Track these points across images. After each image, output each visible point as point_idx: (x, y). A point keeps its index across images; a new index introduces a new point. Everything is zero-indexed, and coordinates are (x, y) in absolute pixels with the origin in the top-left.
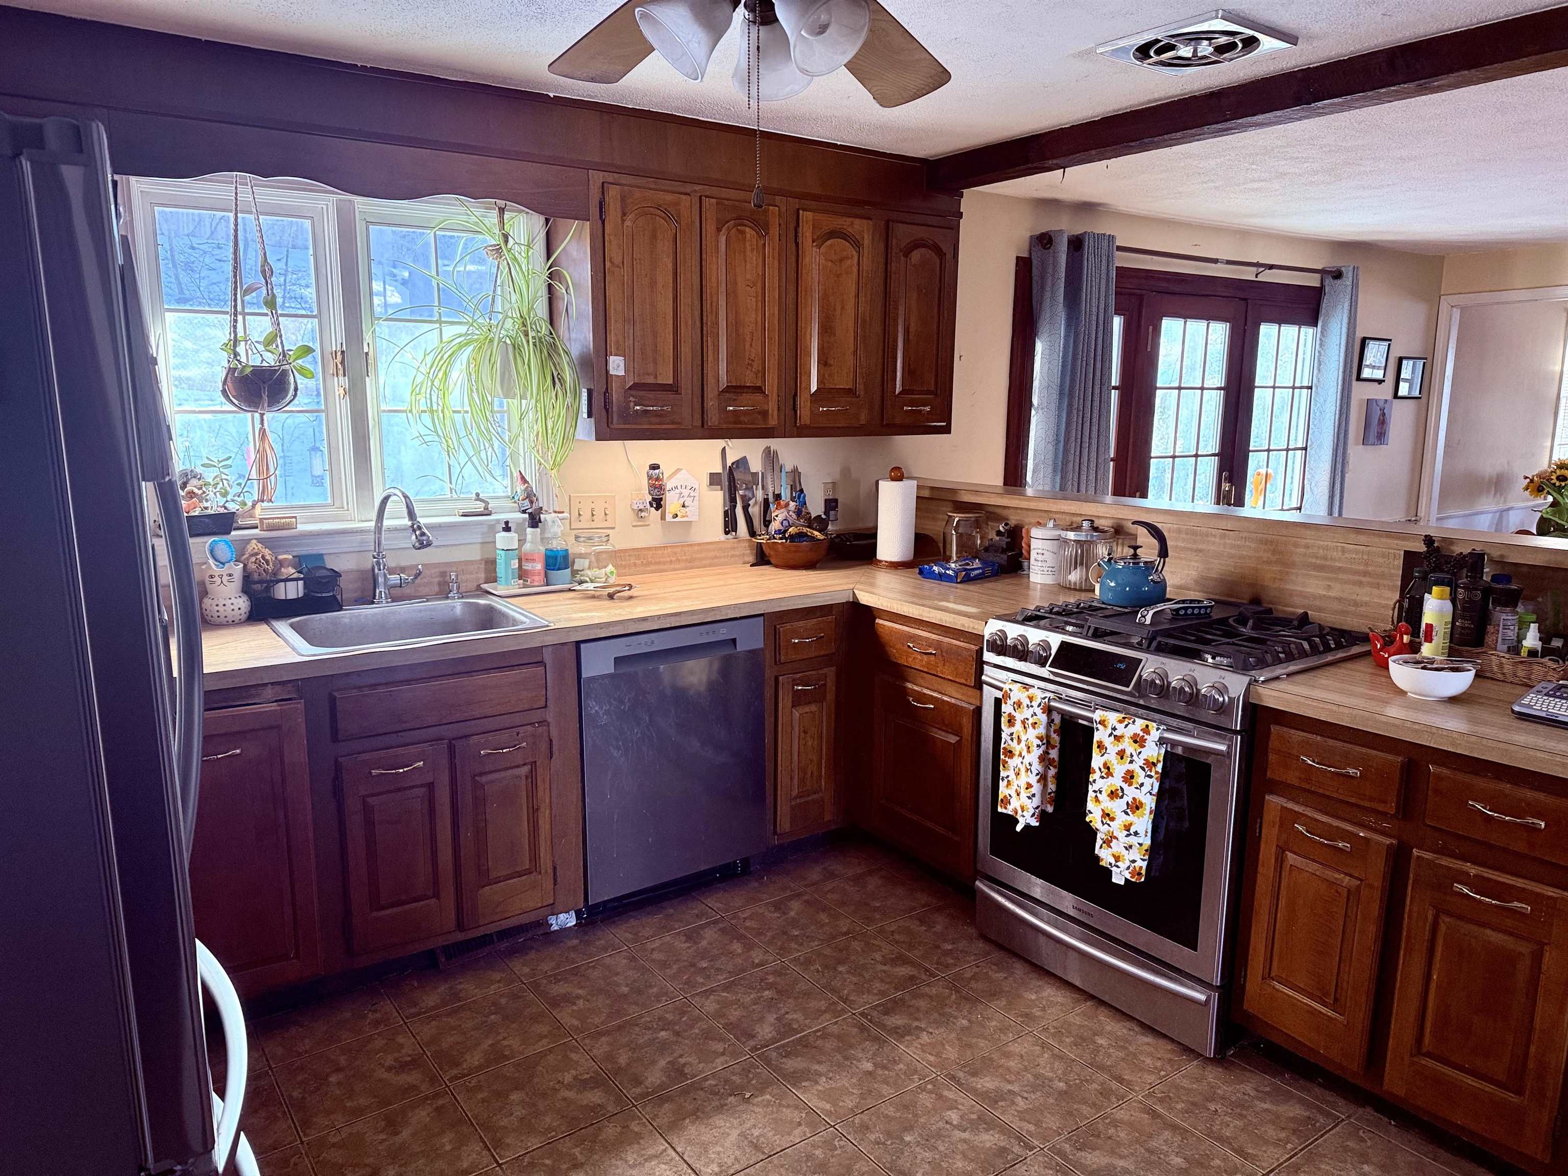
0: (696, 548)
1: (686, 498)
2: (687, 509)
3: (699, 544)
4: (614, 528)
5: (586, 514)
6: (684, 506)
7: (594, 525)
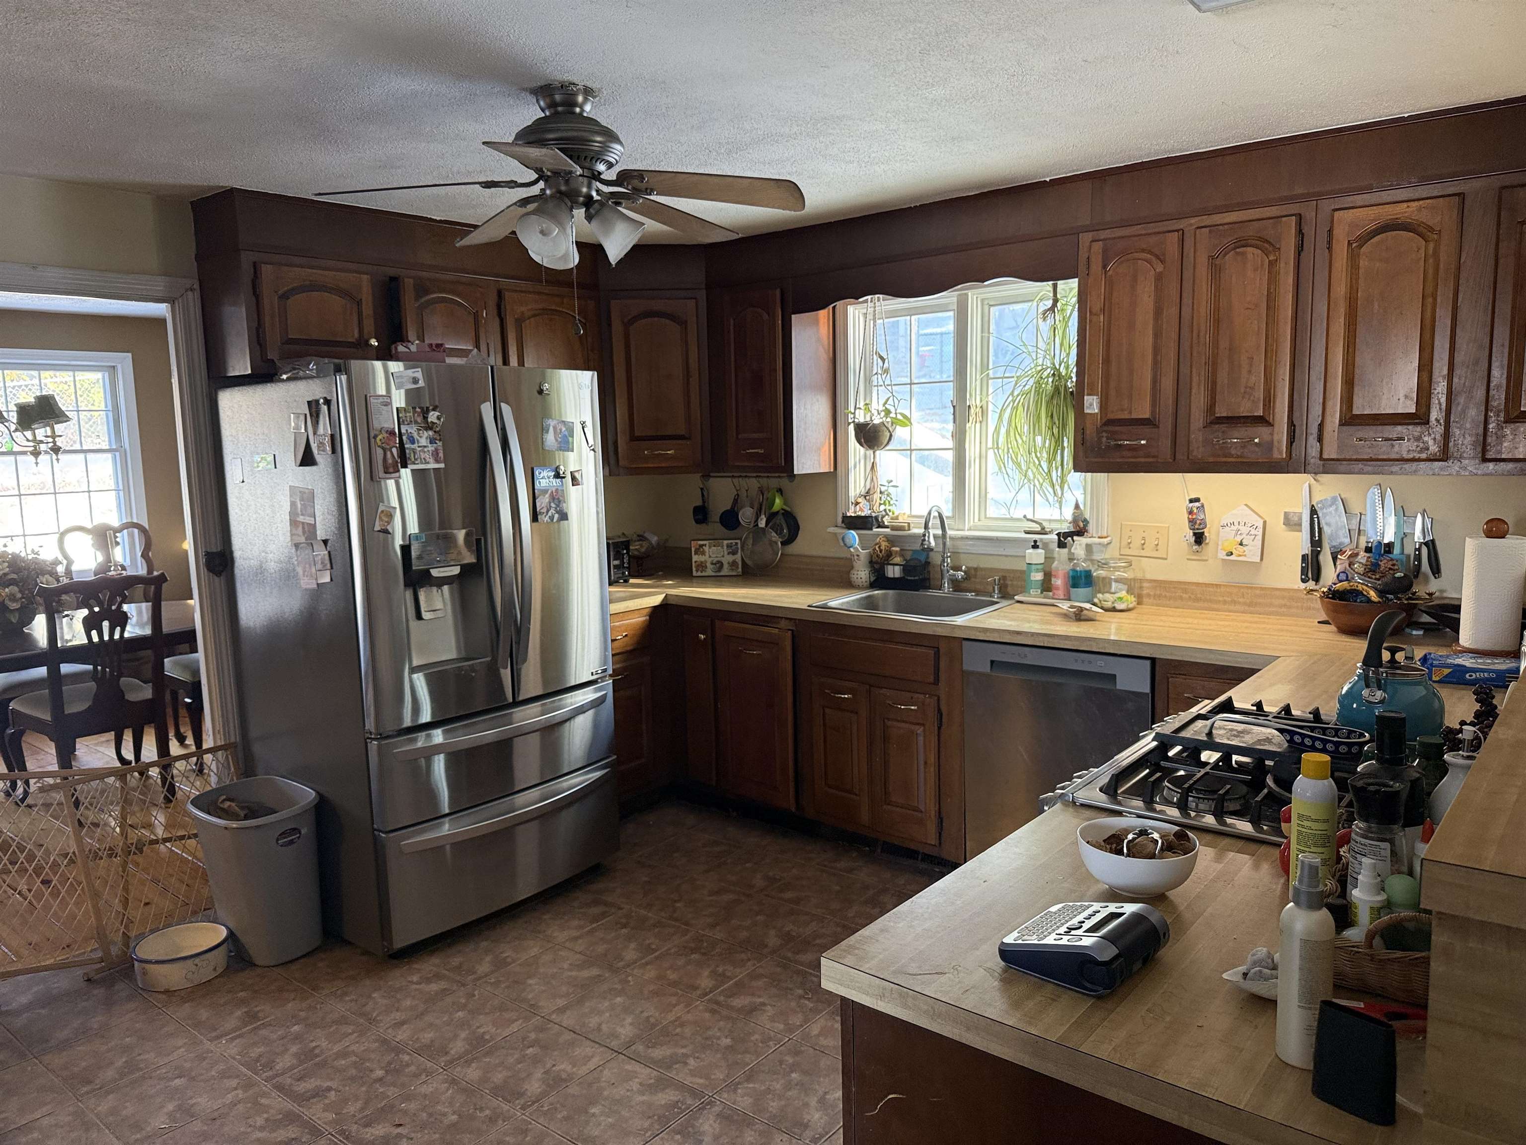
0: (1258, 592)
1: (1244, 536)
2: (1245, 548)
3: (1262, 589)
4: (1166, 559)
5: (1137, 542)
6: (1241, 544)
7: (1143, 553)
